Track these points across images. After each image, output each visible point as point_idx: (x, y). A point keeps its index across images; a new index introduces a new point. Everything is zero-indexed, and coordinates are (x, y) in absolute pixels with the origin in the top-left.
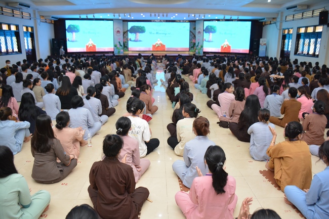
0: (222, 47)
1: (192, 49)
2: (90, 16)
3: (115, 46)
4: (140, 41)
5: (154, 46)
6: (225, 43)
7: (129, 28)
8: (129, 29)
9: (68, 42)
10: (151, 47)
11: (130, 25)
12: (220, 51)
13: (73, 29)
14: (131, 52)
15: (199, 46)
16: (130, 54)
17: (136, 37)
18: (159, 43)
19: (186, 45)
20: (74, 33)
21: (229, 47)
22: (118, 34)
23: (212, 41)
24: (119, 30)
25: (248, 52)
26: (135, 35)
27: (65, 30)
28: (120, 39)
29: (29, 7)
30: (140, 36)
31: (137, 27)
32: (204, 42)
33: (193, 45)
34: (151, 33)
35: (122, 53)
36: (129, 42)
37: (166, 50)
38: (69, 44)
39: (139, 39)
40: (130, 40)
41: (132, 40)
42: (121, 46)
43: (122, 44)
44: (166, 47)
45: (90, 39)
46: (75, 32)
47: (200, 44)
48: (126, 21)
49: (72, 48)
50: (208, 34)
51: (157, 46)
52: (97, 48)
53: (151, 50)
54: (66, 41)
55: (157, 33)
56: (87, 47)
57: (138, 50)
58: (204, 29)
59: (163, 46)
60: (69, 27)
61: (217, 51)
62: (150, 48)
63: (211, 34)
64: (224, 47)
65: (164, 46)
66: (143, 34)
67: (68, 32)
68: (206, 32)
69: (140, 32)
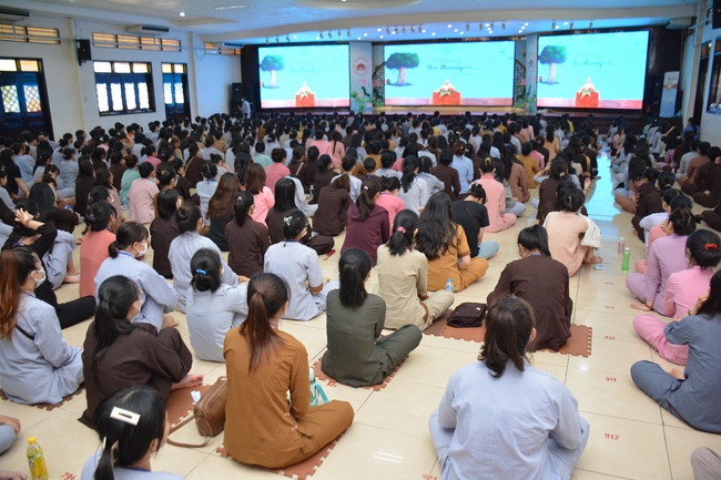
0: (579, 95)
1: (521, 100)
2: (283, 39)
3: (353, 96)
4: (408, 85)
5: (436, 95)
6: (587, 86)
7: (387, 57)
8: (386, 60)
9: (262, 90)
10: (431, 97)
11: (389, 51)
12: (574, 105)
13: (272, 65)
14: (390, 108)
15: (531, 95)
16: (389, 111)
17: (399, 77)
18: (446, 88)
19: (507, 93)
20: (274, 72)
21: (595, 95)
22: (361, 72)
23: (556, 83)
24: (363, 62)
25: (640, 107)
26: (397, 71)
27: (258, 66)
28: (364, 81)
29: (167, 30)
30: (408, 74)
31: (402, 55)
32: (539, 84)
33: (521, 92)
34: (430, 67)
35: (369, 109)
36: (387, 88)
37: (461, 103)
38: (264, 93)
39: (407, 80)
40: (389, 83)
41: (392, 82)
42: (369, 95)
43: (370, 91)
44: (463, 96)
45: (305, 83)
46: (276, 69)
47: (532, 90)
48: (377, 45)
49: (269, 100)
50: (546, 66)
51: (442, 94)
52: (316, 100)
53: (431, 103)
54: (259, 87)
55: (443, 67)
56: (298, 97)
57: (403, 104)
58: (540, 54)
59: (456, 95)
60: (264, 62)
61: (567, 105)
62: (428, 100)
63: (554, 66)
64: (584, 94)
65: (458, 94)
66: (415, 69)
67: (263, 70)
68: (543, 62)
69: (408, 66)
